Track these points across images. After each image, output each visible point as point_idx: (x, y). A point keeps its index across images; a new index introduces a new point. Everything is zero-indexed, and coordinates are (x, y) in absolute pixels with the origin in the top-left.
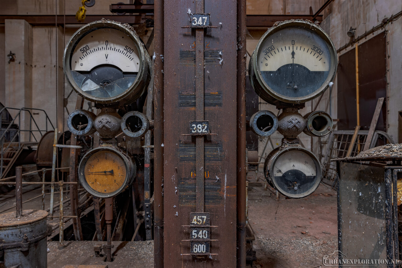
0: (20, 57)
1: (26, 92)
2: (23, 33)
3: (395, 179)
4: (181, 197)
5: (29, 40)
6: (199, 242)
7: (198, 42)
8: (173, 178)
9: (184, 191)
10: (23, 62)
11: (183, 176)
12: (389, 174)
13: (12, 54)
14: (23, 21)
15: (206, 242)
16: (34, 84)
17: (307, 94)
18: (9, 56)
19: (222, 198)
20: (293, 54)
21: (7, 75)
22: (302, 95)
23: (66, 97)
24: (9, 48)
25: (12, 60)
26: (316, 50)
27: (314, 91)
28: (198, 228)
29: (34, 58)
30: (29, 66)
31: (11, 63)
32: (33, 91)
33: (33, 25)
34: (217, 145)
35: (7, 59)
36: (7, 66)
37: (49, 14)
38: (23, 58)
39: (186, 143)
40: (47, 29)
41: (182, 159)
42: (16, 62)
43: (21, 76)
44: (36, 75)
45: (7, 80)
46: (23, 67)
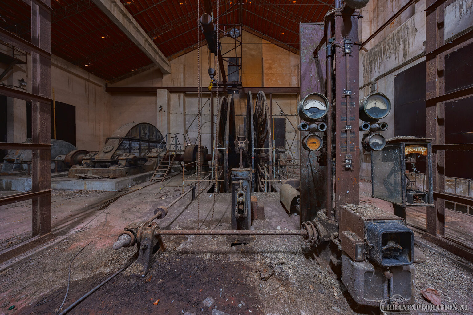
0: (165, 108)
1: (168, 126)
2: (166, 96)
3: (404, 146)
4: (341, 150)
5: (169, 99)
6: (348, 164)
7: (348, 99)
8: (339, 143)
9: (343, 148)
10: (166, 111)
11: (342, 143)
12: (402, 145)
13: (161, 107)
14: (166, 90)
15: (351, 164)
16: (171, 122)
17: (381, 117)
18: (159, 107)
19: (355, 150)
20: (375, 103)
21: (158, 117)
22: (379, 117)
23: (187, 129)
24: (159, 104)
25: (161, 110)
26: (383, 102)
27: (383, 115)
28: (348, 159)
29: (171, 109)
30: (169, 113)
31: (160, 111)
32: (171, 126)
33: (171, 92)
34: (353, 133)
35: (158, 109)
36: (158, 113)
37: (178, 86)
38: (166, 109)
39: (343, 132)
40: (178, 94)
41: (342, 138)
42: (163, 111)
43: (165, 118)
44: (172, 117)
45: (158, 120)
46: (166, 113)
